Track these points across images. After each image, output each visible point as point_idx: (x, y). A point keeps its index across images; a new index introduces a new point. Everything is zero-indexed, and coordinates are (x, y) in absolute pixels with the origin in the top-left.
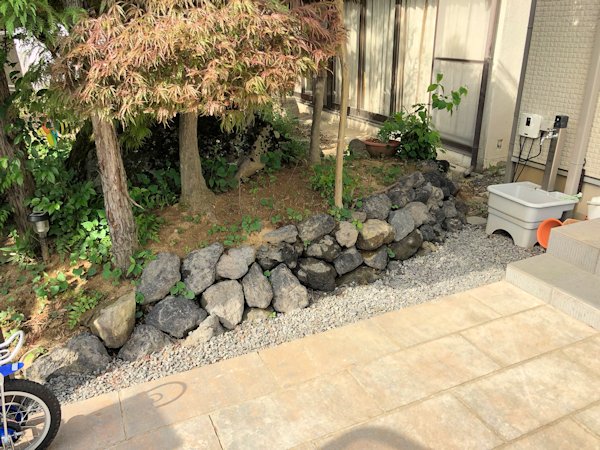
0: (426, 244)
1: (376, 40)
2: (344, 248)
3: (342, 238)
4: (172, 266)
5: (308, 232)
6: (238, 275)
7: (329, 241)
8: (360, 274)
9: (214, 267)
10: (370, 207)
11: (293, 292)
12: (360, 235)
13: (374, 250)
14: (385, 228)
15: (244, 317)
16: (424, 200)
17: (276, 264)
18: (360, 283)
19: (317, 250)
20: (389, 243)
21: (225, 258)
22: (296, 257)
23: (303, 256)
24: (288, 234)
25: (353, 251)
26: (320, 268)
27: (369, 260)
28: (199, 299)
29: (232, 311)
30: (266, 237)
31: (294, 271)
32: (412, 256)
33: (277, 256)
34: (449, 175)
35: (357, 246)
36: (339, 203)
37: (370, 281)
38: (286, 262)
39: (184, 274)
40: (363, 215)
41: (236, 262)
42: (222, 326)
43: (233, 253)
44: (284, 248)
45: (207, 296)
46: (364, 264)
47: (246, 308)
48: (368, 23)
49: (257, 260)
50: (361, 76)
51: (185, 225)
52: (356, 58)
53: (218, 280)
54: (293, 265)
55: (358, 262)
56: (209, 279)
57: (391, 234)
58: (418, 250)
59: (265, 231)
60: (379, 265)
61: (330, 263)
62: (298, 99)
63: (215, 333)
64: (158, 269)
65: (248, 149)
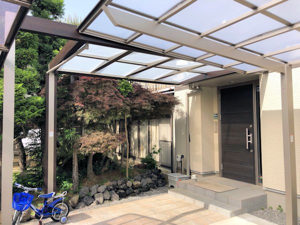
0: (151, 189)
1: (143, 135)
2: (129, 187)
3: (128, 184)
4: (87, 189)
5: (120, 182)
6: (102, 192)
7: (125, 185)
8: (133, 194)
9: (97, 189)
10: (136, 178)
11: (116, 196)
12: (132, 184)
13: (136, 189)
14: (139, 183)
15: (104, 202)
16: (151, 177)
17: (111, 189)
18: (132, 196)
19: (122, 187)
20: (140, 187)
21: (99, 188)
22: (116, 189)
23: (118, 189)
24: (115, 183)
25: (131, 188)
26: (122, 191)
27: (135, 191)
28: (93, 197)
29: (101, 200)
30: (109, 183)
31: (116, 192)
32: (147, 191)
33: (112, 188)
34: (161, 173)
35: (132, 187)
36: (128, 177)
37: (135, 196)
38: (114, 189)
39: (90, 191)
40: (134, 180)
41: (102, 188)
42: (98, 203)
43: (102, 186)
44: (113, 186)
45: (95, 196)
46: (134, 192)
47: (104, 200)
48: (141, 130)
49: (107, 189)
50: (139, 147)
51: (89, 182)
52: (137, 140)
53: (98, 192)
54: (116, 190)
55: (132, 191)
56: (96, 192)
57: (141, 184)
58: (149, 190)
59: (109, 182)
60: (137, 192)
61: (125, 190)
62: (117, 155)
63: (97, 204)
64: (84, 189)
65: (104, 164)
